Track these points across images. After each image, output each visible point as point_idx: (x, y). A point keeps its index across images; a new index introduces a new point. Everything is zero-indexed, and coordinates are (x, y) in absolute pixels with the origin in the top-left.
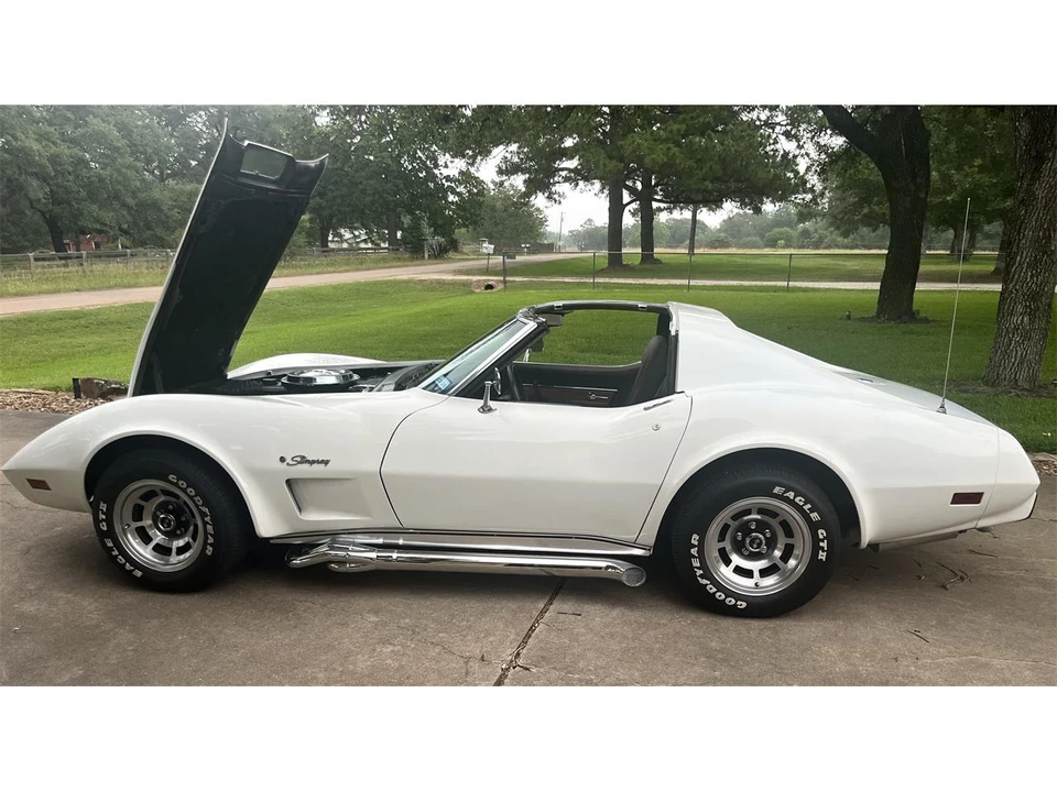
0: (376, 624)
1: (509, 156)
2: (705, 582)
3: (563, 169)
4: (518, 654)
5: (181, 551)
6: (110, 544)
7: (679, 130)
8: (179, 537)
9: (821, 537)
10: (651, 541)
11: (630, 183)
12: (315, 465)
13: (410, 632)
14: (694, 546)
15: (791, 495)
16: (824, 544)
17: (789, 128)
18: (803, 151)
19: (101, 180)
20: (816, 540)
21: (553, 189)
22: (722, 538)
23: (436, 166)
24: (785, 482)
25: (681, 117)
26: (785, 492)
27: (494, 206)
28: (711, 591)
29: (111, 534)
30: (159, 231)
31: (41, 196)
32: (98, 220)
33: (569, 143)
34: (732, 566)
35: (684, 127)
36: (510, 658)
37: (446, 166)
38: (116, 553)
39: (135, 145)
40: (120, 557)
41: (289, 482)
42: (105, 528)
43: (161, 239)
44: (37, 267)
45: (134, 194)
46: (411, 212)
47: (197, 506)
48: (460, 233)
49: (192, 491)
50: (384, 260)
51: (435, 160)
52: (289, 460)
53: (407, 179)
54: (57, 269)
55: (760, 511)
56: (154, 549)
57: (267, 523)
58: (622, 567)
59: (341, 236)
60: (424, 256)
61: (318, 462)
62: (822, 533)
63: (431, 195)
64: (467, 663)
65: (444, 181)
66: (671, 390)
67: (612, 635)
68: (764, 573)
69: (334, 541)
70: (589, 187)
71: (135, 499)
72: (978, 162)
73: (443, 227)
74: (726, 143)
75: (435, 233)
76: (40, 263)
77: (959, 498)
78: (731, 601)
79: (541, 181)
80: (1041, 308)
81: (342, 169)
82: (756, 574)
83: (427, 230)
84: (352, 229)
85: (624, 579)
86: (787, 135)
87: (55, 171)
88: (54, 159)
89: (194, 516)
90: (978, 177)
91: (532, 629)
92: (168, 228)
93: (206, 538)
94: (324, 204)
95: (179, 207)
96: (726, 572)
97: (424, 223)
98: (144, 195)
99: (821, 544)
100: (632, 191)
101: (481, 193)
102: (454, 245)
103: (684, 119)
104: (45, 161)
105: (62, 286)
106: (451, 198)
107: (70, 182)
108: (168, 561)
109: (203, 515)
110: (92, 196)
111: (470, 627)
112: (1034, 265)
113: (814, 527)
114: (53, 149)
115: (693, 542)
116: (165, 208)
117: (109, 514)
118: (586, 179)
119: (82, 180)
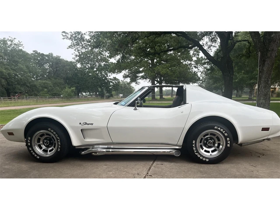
0: (107, 168)
1: (126, 73)
2: (197, 154)
3: (139, 76)
4: (148, 173)
5: (50, 151)
6: (31, 149)
7: (169, 66)
8: (50, 147)
9: (228, 140)
10: (181, 144)
11: (156, 79)
12: (89, 125)
13: (116, 169)
14: (194, 144)
15: (219, 129)
16: (229, 142)
17: (195, 65)
18: (199, 71)
19: (21, 79)
20: (226, 141)
21: (137, 81)
22: (201, 142)
23: (107, 76)
24: (218, 125)
25: (169, 63)
26: (218, 128)
27: (122, 86)
28: (199, 157)
29: (31, 146)
30: (36, 92)
31: (5, 84)
32: (20, 90)
33: (141, 69)
34: (204, 150)
35: (170, 65)
36: (145, 174)
37: (110, 76)
38: (32, 152)
39: (30, 71)
40: (33, 153)
41: (81, 130)
42: (29, 145)
43: (36, 94)
44: (3, 101)
45: (30, 83)
46: (101, 87)
47: (56, 137)
48: (113, 93)
49: (55, 133)
50: (94, 99)
51: (107, 74)
52: (82, 124)
53: (100, 80)
54: (8, 101)
55: (211, 134)
56: (43, 151)
57: (75, 142)
58: (174, 151)
59: (82, 94)
60: (104, 98)
61: (90, 124)
62: (228, 139)
63: (106, 83)
64: (134, 175)
65: (109, 80)
66: (185, 103)
67: (173, 168)
68: (213, 151)
69: (93, 147)
70: (146, 80)
71: (38, 137)
72: (243, 72)
73: (109, 91)
74: (180, 68)
75: (107, 93)
76: (4, 100)
77: (264, 129)
78: (204, 159)
79: (134, 79)
80: (268, 98)
81: (83, 77)
82: (210, 152)
83: (105, 92)
84: (85, 92)
85: (174, 154)
86: (195, 67)
87: (9, 77)
88: (9, 74)
89: (55, 141)
90: (243, 75)
91: (150, 168)
92: (38, 92)
93: (58, 146)
94: (79, 85)
95: (41, 86)
96: (202, 151)
97: (104, 90)
98: (32, 83)
99: (228, 142)
100: (157, 81)
101: (119, 82)
102: (112, 96)
103: (170, 63)
104: (6, 74)
105: (10, 105)
106: (111, 84)
107: (13, 80)
108: (47, 154)
109: (58, 139)
110: (18, 84)
111: (133, 168)
112: (265, 87)
113: (226, 137)
114: (9, 72)
115: (193, 143)
116: (37, 86)
117: (31, 140)
118: (146, 78)
119: (16, 79)
